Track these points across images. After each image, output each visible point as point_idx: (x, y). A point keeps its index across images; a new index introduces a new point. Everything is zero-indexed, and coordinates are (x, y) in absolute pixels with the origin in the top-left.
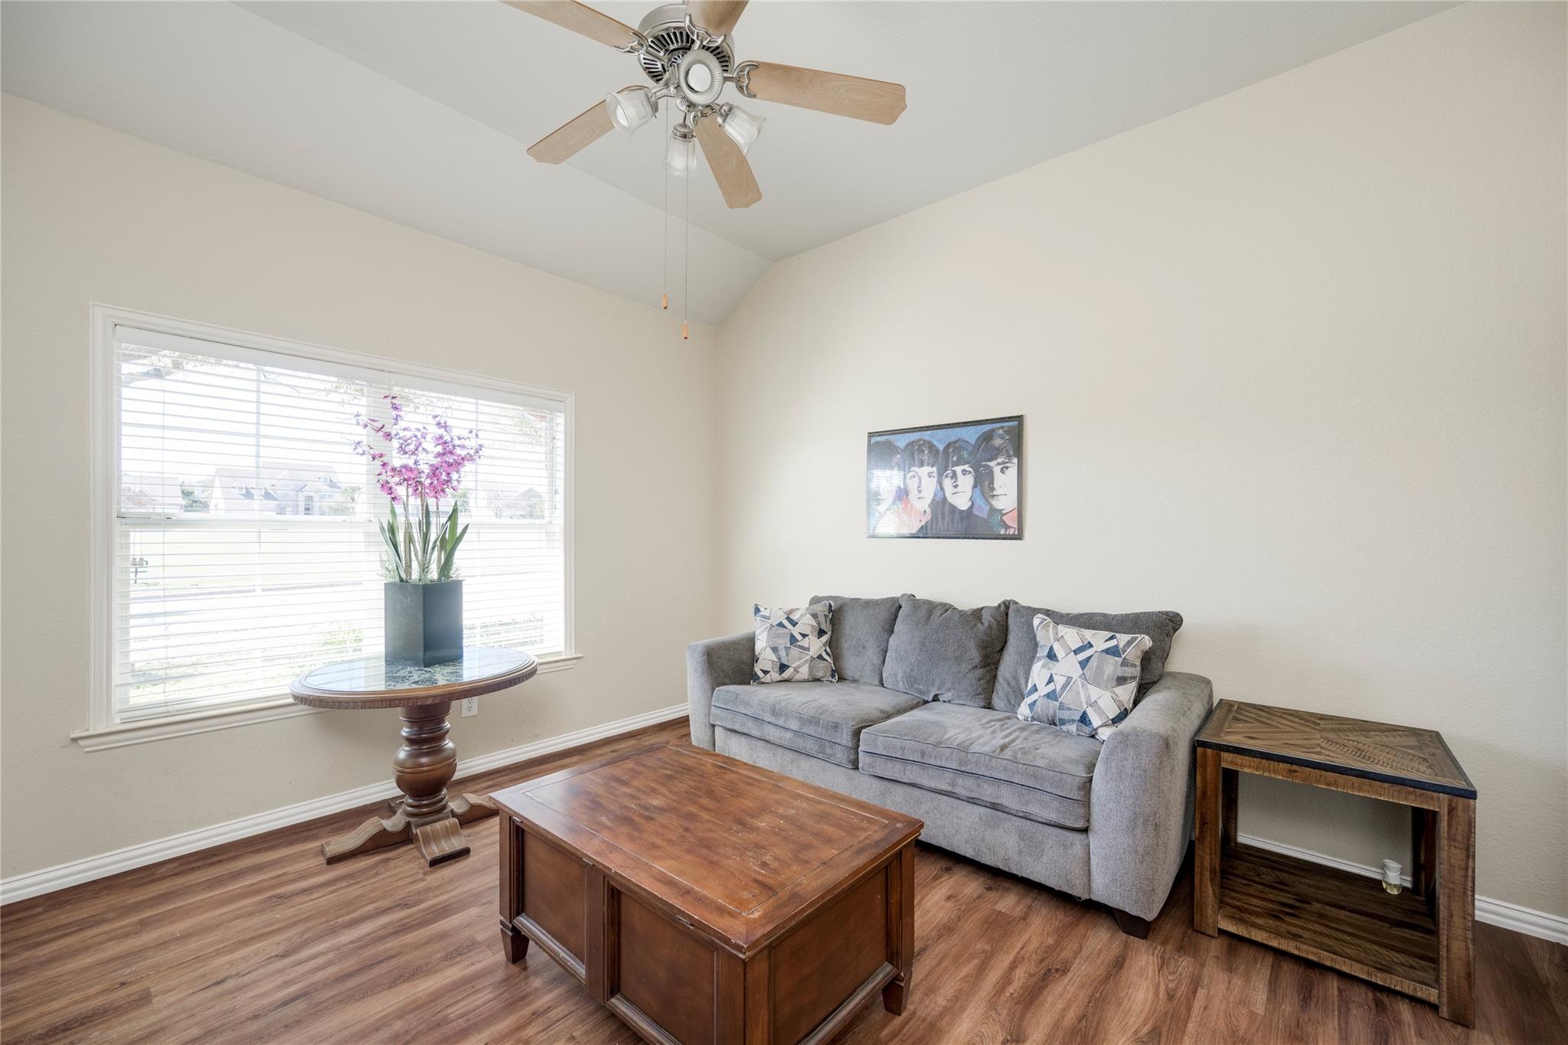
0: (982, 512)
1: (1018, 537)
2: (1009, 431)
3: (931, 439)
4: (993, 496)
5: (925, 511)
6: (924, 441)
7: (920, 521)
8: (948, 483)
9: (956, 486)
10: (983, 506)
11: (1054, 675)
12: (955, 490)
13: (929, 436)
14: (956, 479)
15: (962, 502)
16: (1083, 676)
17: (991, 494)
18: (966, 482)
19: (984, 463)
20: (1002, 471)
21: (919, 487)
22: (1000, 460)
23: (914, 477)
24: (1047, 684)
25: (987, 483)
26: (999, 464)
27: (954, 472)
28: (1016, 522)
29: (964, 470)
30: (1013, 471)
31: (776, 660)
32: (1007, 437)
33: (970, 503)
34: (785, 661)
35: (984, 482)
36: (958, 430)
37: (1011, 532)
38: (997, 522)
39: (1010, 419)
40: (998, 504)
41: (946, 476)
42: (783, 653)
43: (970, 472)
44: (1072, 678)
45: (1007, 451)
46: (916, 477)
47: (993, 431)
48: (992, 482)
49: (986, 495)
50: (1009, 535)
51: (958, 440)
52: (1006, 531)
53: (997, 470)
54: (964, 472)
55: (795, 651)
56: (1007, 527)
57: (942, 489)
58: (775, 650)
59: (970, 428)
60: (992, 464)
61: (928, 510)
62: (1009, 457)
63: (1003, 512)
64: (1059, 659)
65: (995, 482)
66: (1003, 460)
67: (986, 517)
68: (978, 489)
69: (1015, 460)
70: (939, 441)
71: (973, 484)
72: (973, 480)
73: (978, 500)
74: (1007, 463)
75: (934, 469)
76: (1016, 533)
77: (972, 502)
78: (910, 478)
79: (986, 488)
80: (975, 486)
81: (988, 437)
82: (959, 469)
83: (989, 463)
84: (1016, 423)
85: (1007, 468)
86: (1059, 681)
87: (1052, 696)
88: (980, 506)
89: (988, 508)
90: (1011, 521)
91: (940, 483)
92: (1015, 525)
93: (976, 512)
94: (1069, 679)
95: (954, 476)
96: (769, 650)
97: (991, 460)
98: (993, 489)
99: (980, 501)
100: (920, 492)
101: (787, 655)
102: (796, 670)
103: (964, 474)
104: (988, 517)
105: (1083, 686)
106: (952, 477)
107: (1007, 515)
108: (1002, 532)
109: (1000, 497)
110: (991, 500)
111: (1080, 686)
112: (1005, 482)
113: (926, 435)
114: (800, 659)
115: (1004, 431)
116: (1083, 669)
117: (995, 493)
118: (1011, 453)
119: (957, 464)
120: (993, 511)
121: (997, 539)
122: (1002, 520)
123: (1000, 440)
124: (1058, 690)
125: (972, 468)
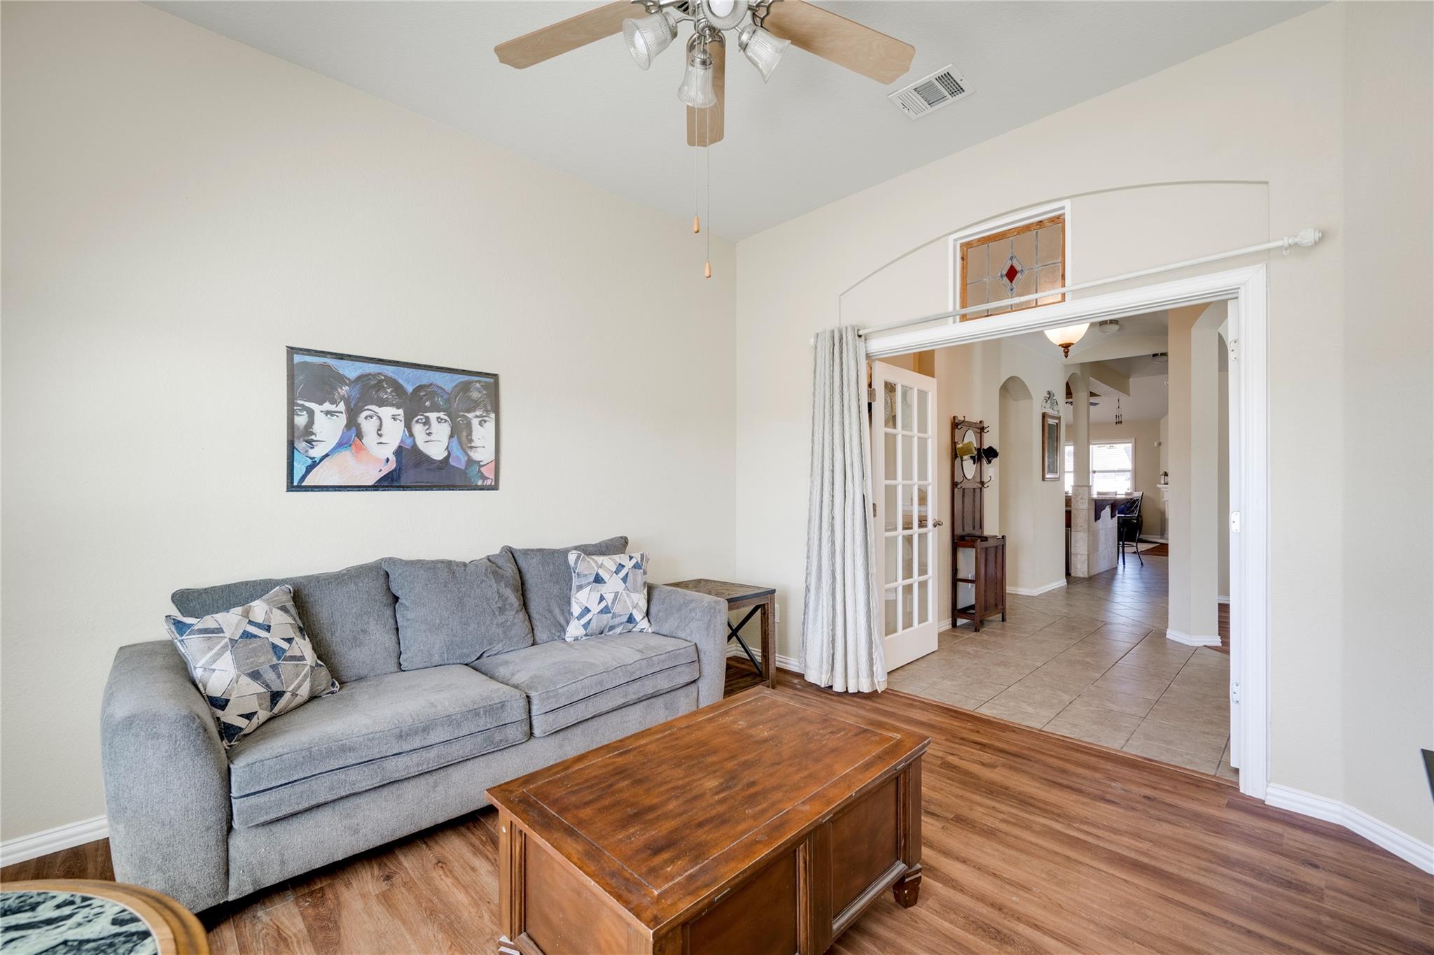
0: (459, 462)
1: (495, 487)
2: (486, 386)
3: (394, 376)
4: (472, 447)
5: (388, 460)
6: (385, 376)
7: (381, 470)
8: (418, 429)
9: (429, 434)
10: (461, 456)
11: (604, 595)
12: (429, 438)
13: (393, 372)
14: (430, 426)
15: (436, 451)
16: (626, 589)
17: (469, 445)
18: (441, 431)
19: (462, 413)
20: (480, 424)
21: (379, 430)
22: (478, 413)
23: (371, 417)
24: (599, 603)
25: (464, 434)
26: (477, 417)
27: (427, 418)
28: (494, 474)
29: (438, 418)
30: (490, 425)
31: (263, 690)
32: (485, 392)
33: (446, 453)
34: (276, 687)
35: (461, 432)
36: (430, 373)
37: (488, 482)
38: (475, 473)
39: (487, 375)
40: (476, 456)
41: (417, 422)
42: (270, 676)
43: (446, 421)
44: (618, 592)
45: (485, 406)
46: (375, 418)
47: (470, 383)
48: (470, 433)
49: (464, 446)
50: (486, 485)
51: (431, 384)
52: (484, 482)
53: (475, 422)
54: (439, 420)
55: (286, 667)
56: (484, 478)
57: (411, 435)
58: (255, 676)
59: (446, 374)
60: (470, 415)
61: (393, 458)
62: (487, 411)
63: (481, 463)
64: (606, 581)
65: (474, 433)
66: (481, 413)
67: (463, 468)
68: (455, 439)
69: (493, 416)
70: (407, 381)
71: (449, 434)
72: (450, 429)
73: (455, 449)
74: (485, 416)
75: (401, 412)
76: (493, 484)
77: (449, 451)
78: (366, 418)
79: (464, 439)
80: (451, 436)
81: (465, 387)
82: (433, 416)
83: (466, 414)
84: (492, 380)
85: (485, 421)
86: (609, 598)
87: (606, 610)
88: (458, 457)
89: (466, 459)
90: (488, 472)
91: (408, 426)
92: (492, 477)
93: (452, 462)
94: (617, 593)
95: (427, 422)
96: (245, 680)
97: (469, 411)
98: (471, 441)
99: (456, 452)
100: (380, 435)
101: (279, 677)
102: (294, 695)
103: (439, 422)
104: (466, 469)
105: (627, 595)
106: (425, 424)
107: (485, 467)
108: (480, 483)
109: (478, 449)
110: (469, 452)
111: (625, 595)
112: (482, 435)
113: (389, 371)
114: (298, 675)
115: (481, 385)
116: (625, 583)
117: (473, 444)
118: (489, 408)
119: (432, 409)
120: (470, 462)
121: (475, 489)
122: (479, 471)
123: (477, 393)
124: (610, 604)
125: (448, 416)
